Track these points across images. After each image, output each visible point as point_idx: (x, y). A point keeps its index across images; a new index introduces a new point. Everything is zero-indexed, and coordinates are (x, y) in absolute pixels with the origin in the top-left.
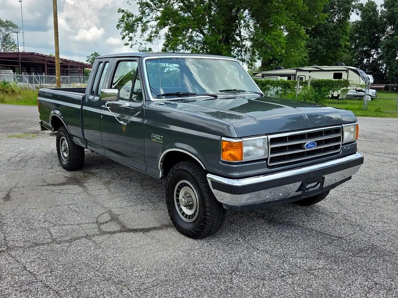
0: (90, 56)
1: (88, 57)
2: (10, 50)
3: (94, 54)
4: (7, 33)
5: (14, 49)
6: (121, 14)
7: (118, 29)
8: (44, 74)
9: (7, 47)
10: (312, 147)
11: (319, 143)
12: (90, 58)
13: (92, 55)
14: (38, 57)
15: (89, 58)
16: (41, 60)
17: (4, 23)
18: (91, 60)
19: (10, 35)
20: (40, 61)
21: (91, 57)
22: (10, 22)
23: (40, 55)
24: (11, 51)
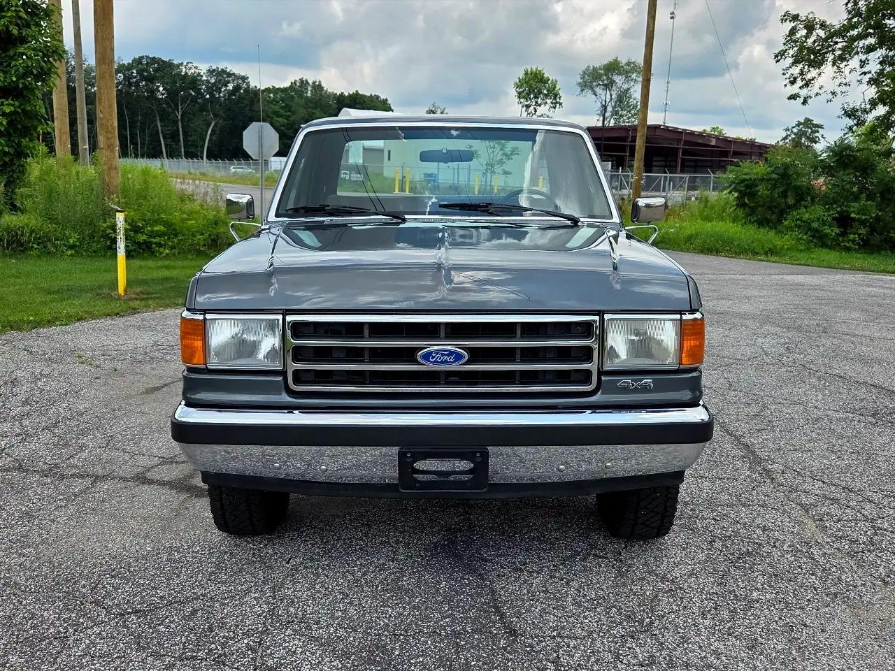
0: (793, 127)
1: (788, 130)
2: (627, 122)
3: (802, 121)
4: (626, 86)
5: (634, 120)
6: (789, 25)
7: (778, 61)
8: (620, 170)
9: (622, 116)
10: (446, 362)
11: (477, 355)
12: (792, 132)
13: (799, 124)
14: (667, 135)
15: (789, 133)
16: (672, 139)
17: (622, 67)
18: (794, 136)
19: (632, 90)
20: (671, 142)
21: (795, 130)
22: (634, 63)
23: (671, 130)
24: (627, 124)
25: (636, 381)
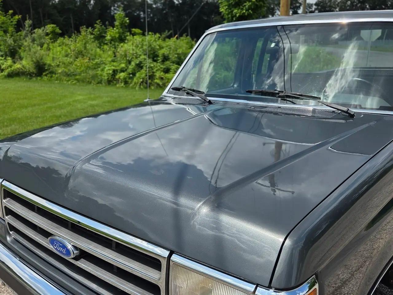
10: (63, 253)
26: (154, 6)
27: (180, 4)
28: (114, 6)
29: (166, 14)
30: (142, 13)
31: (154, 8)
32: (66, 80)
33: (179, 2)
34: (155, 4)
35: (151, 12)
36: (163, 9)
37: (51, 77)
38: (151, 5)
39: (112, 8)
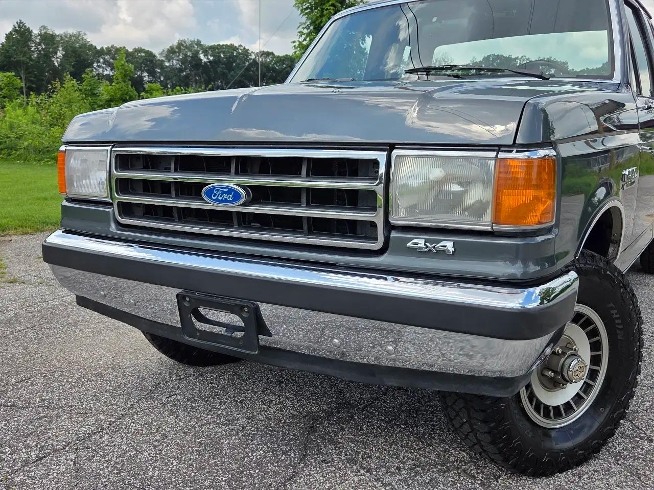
10: (227, 201)
25: (432, 242)
26: (167, 64)
27: (210, 62)
28: (98, 62)
29: (187, 77)
30: (145, 74)
31: (167, 67)
32: (35, 160)
33: (208, 59)
34: (169, 61)
35: (161, 74)
36: (181, 70)
37: (9, 155)
38: (162, 61)
39: (95, 65)
